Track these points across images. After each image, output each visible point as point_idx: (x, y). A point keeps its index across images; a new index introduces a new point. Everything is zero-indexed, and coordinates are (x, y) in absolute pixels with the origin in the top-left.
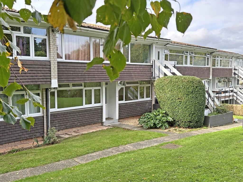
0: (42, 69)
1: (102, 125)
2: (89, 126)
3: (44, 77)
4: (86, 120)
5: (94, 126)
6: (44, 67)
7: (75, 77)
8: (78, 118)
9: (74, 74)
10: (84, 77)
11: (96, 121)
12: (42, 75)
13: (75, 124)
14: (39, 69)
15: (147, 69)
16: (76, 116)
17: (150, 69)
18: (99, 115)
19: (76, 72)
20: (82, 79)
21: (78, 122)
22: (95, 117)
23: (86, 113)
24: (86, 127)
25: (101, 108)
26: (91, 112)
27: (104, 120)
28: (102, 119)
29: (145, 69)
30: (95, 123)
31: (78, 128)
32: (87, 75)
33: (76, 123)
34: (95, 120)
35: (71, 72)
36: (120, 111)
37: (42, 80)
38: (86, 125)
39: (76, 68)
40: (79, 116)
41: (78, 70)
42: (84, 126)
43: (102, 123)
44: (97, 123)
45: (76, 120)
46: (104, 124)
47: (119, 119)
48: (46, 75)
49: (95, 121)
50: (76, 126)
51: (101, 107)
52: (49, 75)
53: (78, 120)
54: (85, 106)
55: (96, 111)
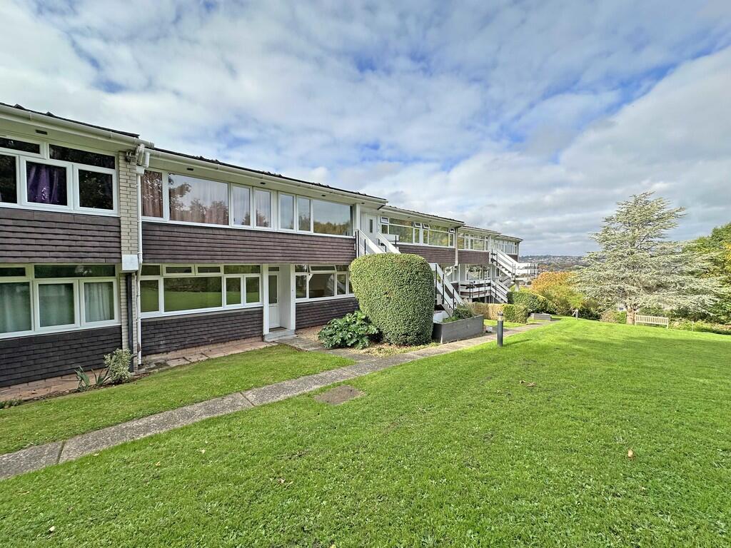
0: (97, 233)
1: (263, 340)
2: (235, 343)
3: (102, 249)
4: (227, 333)
5: (245, 341)
6: (103, 228)
7: (193, 253)
8: (209, 328)
9: (189, 248)
10: (212, 253)
11: (250, 333)
12: (97, 244)
13: (203, 340)
14: (89, 233)
15: (347, 245)
16: (206, 325)
17: (352, 245)
18: (255, 322)
19: (192, 244)
20: (209, 257)
21: (209, 336)
22: (248, 327)
23: (227, 319)
24: (227, 344)
25: (260, 312)
26: (238, 318)
27: (266, 331)
28: (262, 330)
29: (342, 244)
30: (247, 337)
31: (211, 347)
32: (219, 249)
33: (204, 337)
34: (248, 331)
35: (183, 244)
36: (298, 315)
37: (98, 255)
38: (228, 341)
39: (194, 235)
40: (211, 325)
41: (198, 240)
42: (224, 342)
43: (263, 337)
44: (251, 337)
45: (206, 332)
46: (266, 339)
47: (297, 329)
48: (108, 244)
49: (247, 333)
50: (206, 343)
51: (259, 309)
52: (117, 245)
53: (210, 332)
54: (226, 307)
55: (250, 316)
